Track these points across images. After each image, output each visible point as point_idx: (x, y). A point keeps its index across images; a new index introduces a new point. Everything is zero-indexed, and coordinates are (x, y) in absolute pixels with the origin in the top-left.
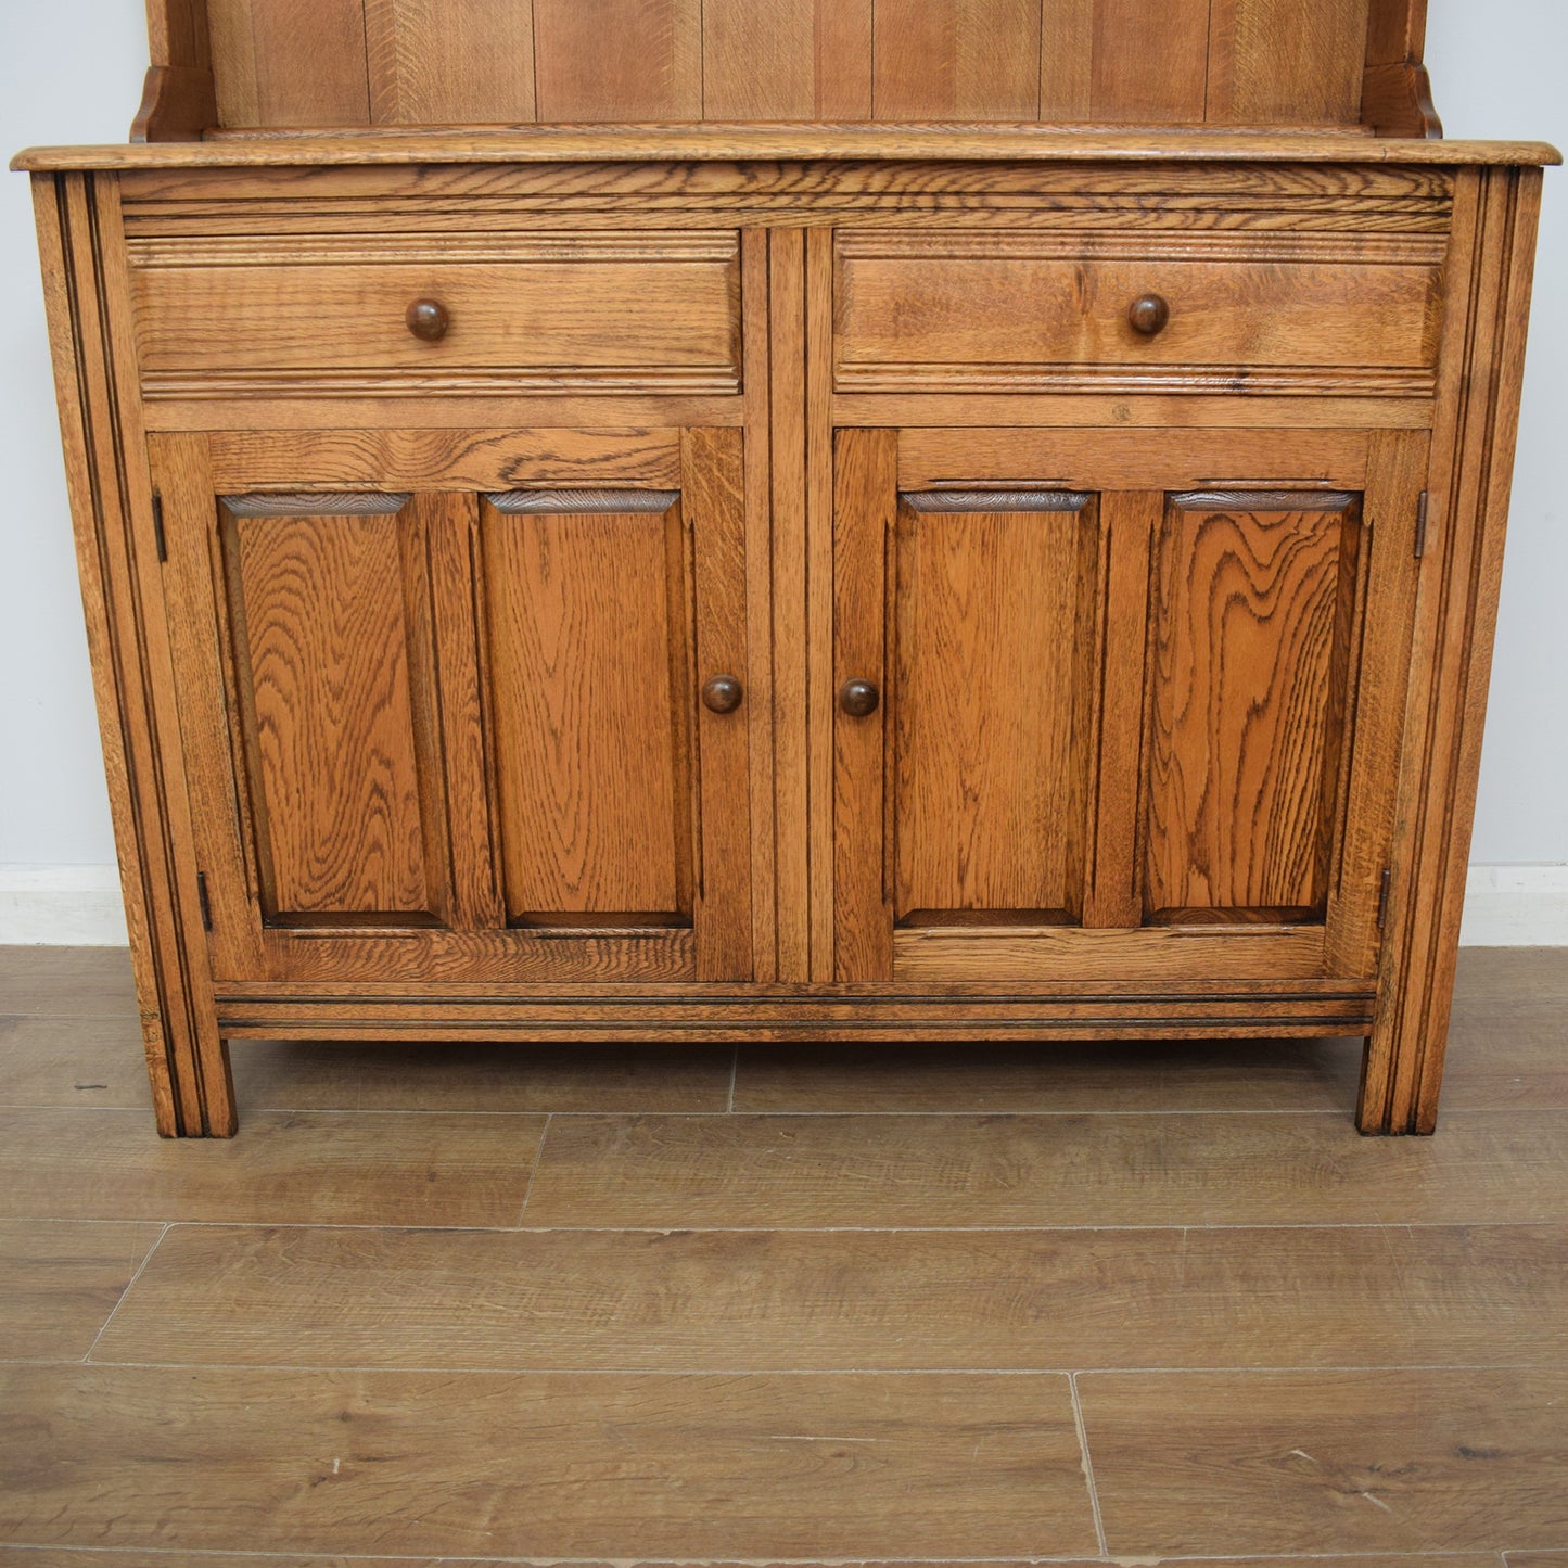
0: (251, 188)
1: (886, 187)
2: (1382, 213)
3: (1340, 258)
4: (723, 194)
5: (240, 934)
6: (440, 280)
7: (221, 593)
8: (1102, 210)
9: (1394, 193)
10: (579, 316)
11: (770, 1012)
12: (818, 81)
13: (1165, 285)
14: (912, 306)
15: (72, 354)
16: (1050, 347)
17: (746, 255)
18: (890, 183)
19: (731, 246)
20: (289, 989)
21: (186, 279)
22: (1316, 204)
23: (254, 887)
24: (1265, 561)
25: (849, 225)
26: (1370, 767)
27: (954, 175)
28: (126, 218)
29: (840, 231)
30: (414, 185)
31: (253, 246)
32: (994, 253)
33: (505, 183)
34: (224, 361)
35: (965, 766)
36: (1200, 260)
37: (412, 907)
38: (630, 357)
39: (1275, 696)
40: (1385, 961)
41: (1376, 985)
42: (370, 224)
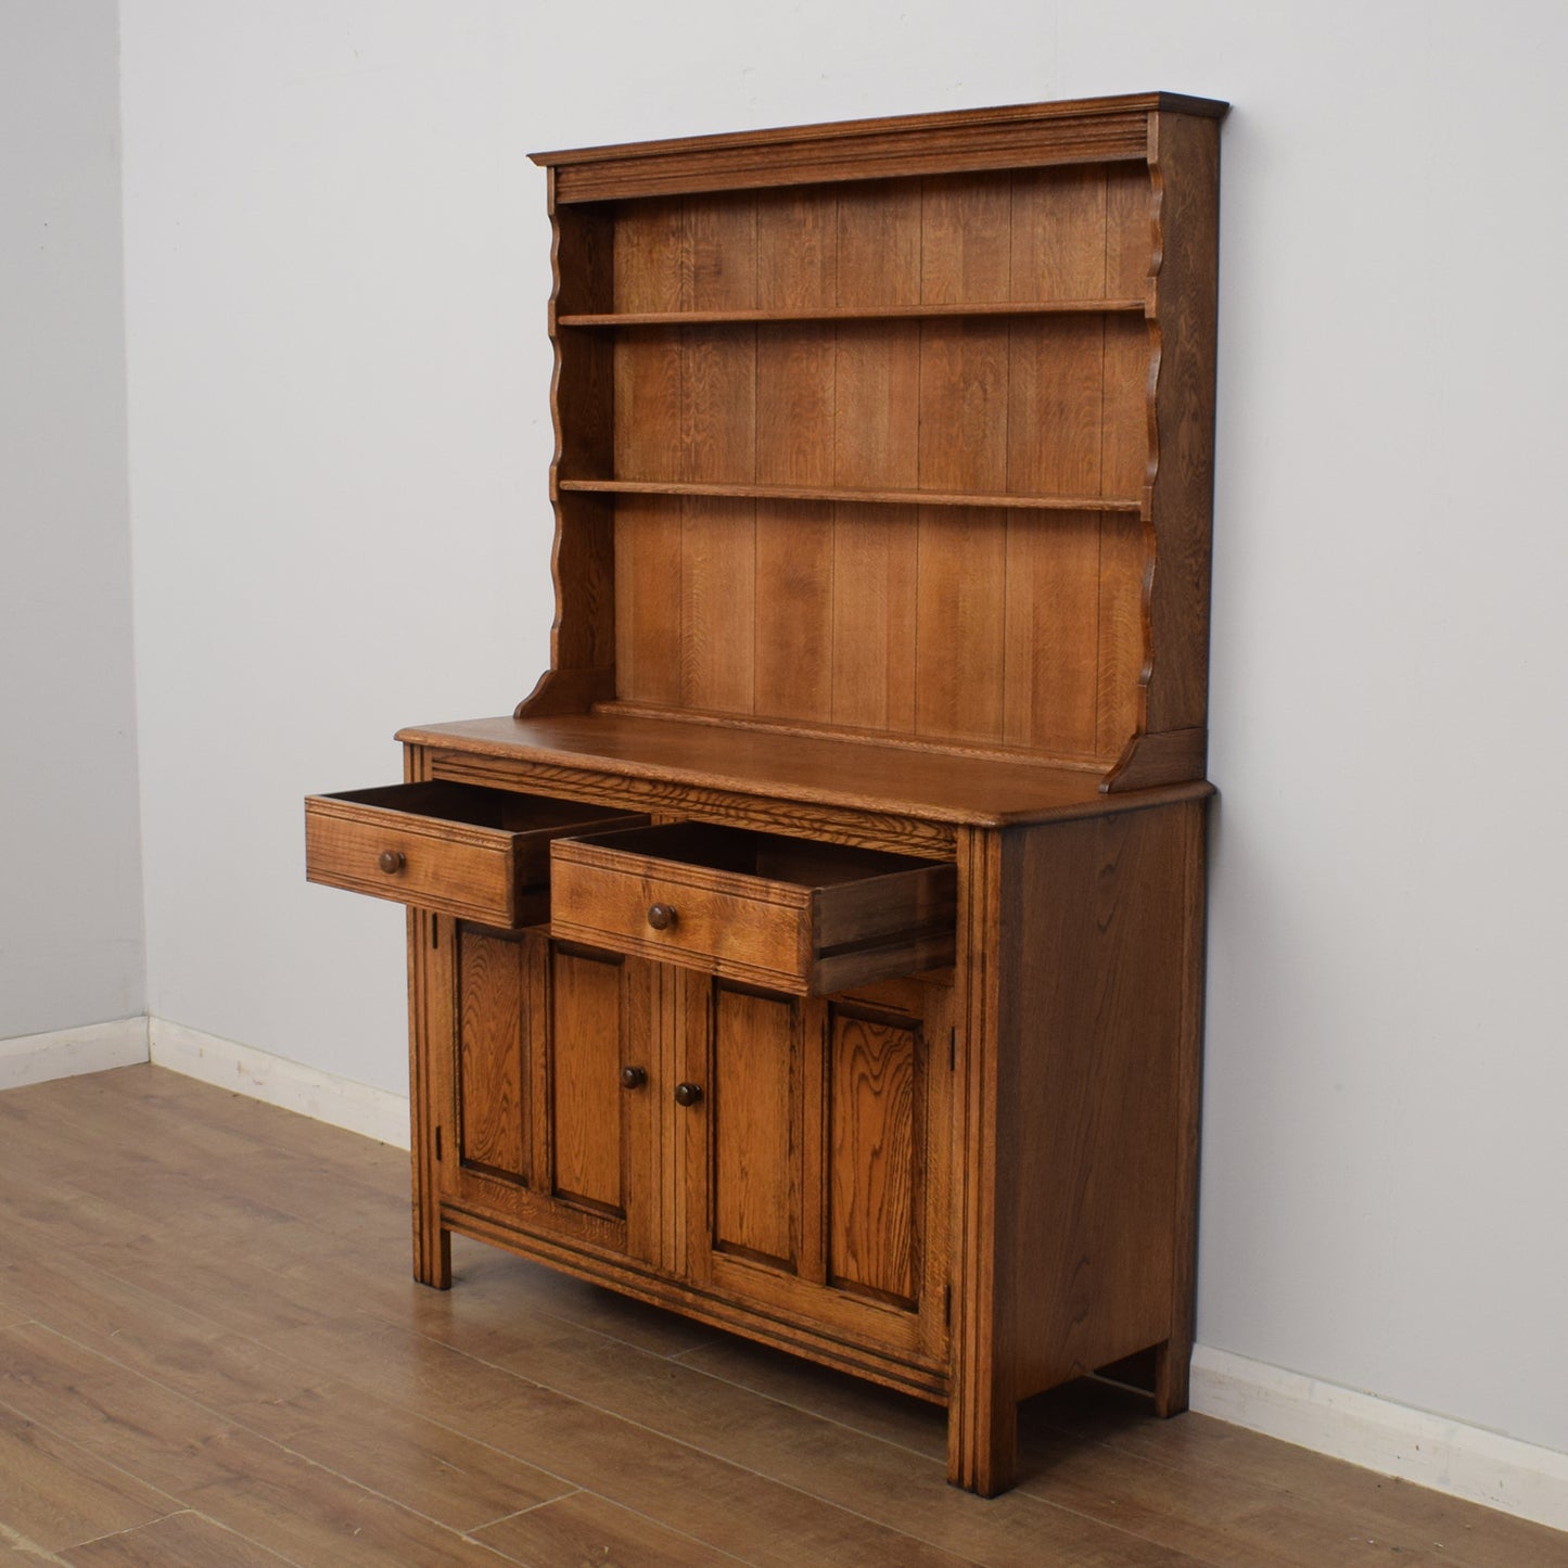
2: (923, 847)
4: (644, 794)
5: (451, 1167)
7: (455, 972)
8: (797, 827)
11: (657, 1287)
12: (888, 705)
20: (467, 1207)
22: (892, 837)
23: (458, 1141)
24: (877, 1055)
26: (936, 1211)
28: (434, 769)
30: (532, 770)
33: (565, 776)
35: (742, 1153)
37: (516, 1171)
39: (885, 1146)
40: (952, 1352)
41: (948, 1369)
42: (515, 788)
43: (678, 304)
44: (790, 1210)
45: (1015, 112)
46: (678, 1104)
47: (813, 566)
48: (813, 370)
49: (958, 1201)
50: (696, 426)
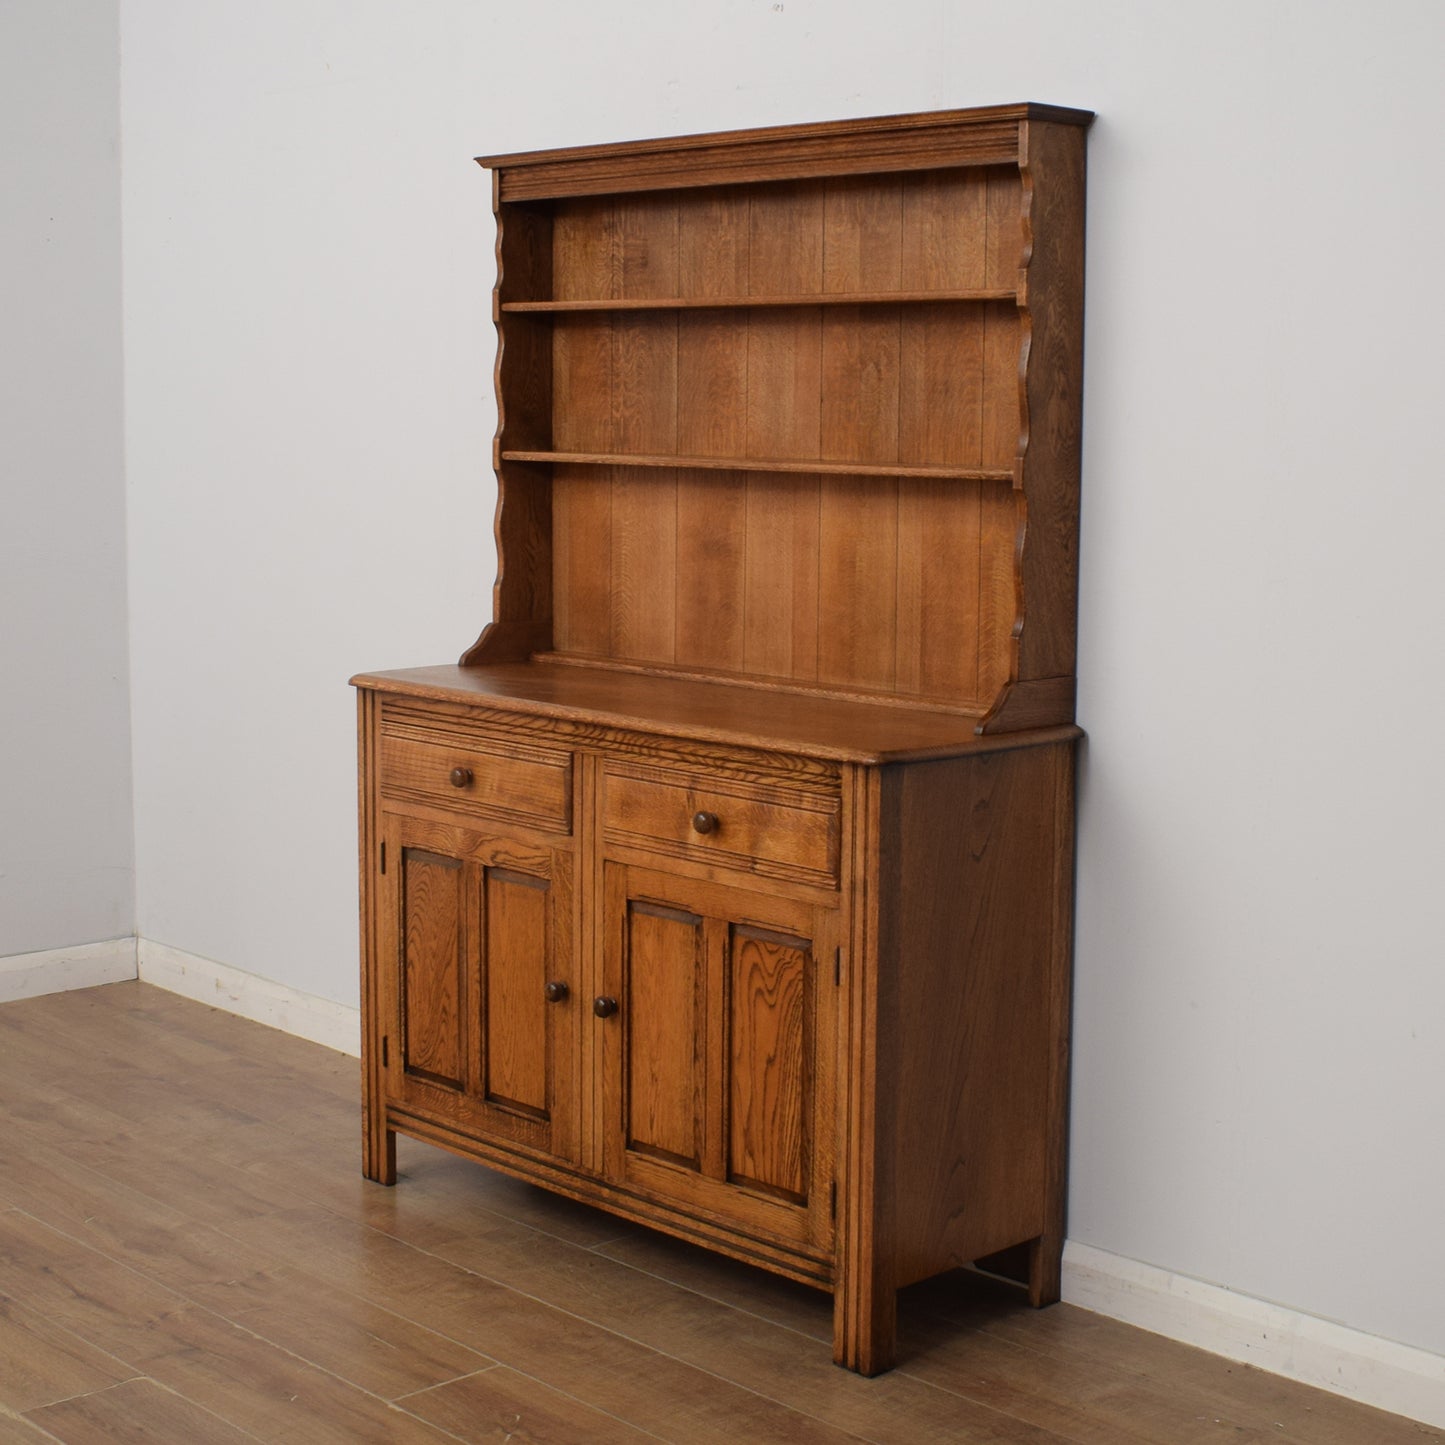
0: (420, 705)
1: (622, 741)
2: (813, 782)
3: (792, 805)
4: (567, 735)
5: (397, 1073)
6: (473, 760)
7: (401, 895)
8: (701, 764)
9: (816, 772)
10: (515, 786)
11: (578, 1183)
12: (793, 656)
13: (721, 808)
14: (627, 802)
16: (677, 833)
17: (574, 765)
18: (623, 739)
19: (568, 760)
20: (410, 1109)
21: (396, 743)
22: (784, 774)
23: (403, 1049)
24: (771, 972)
25: (610, 757)
26: (823, 1114)
27: (646, 739)
29: (606, 759)
30: (469, 714)
31: (417, 732)
32: (659, 781)
33: (498, 718)
34: (404, 783)
35: (653, 1061)
36: (738, 797)
37: (452, 1077)
38: (532, 809)
39: (778, 1053)
40: (837, 1243)
41: (834, 1259)
42: (455, 728)
43: (610, 292)
44: (695, 1114)
45: (903, 120)
46: (597, 1017)
47: (728, 530)
48: (727, 352)
49: (843, 1105)
50: (625, 402)
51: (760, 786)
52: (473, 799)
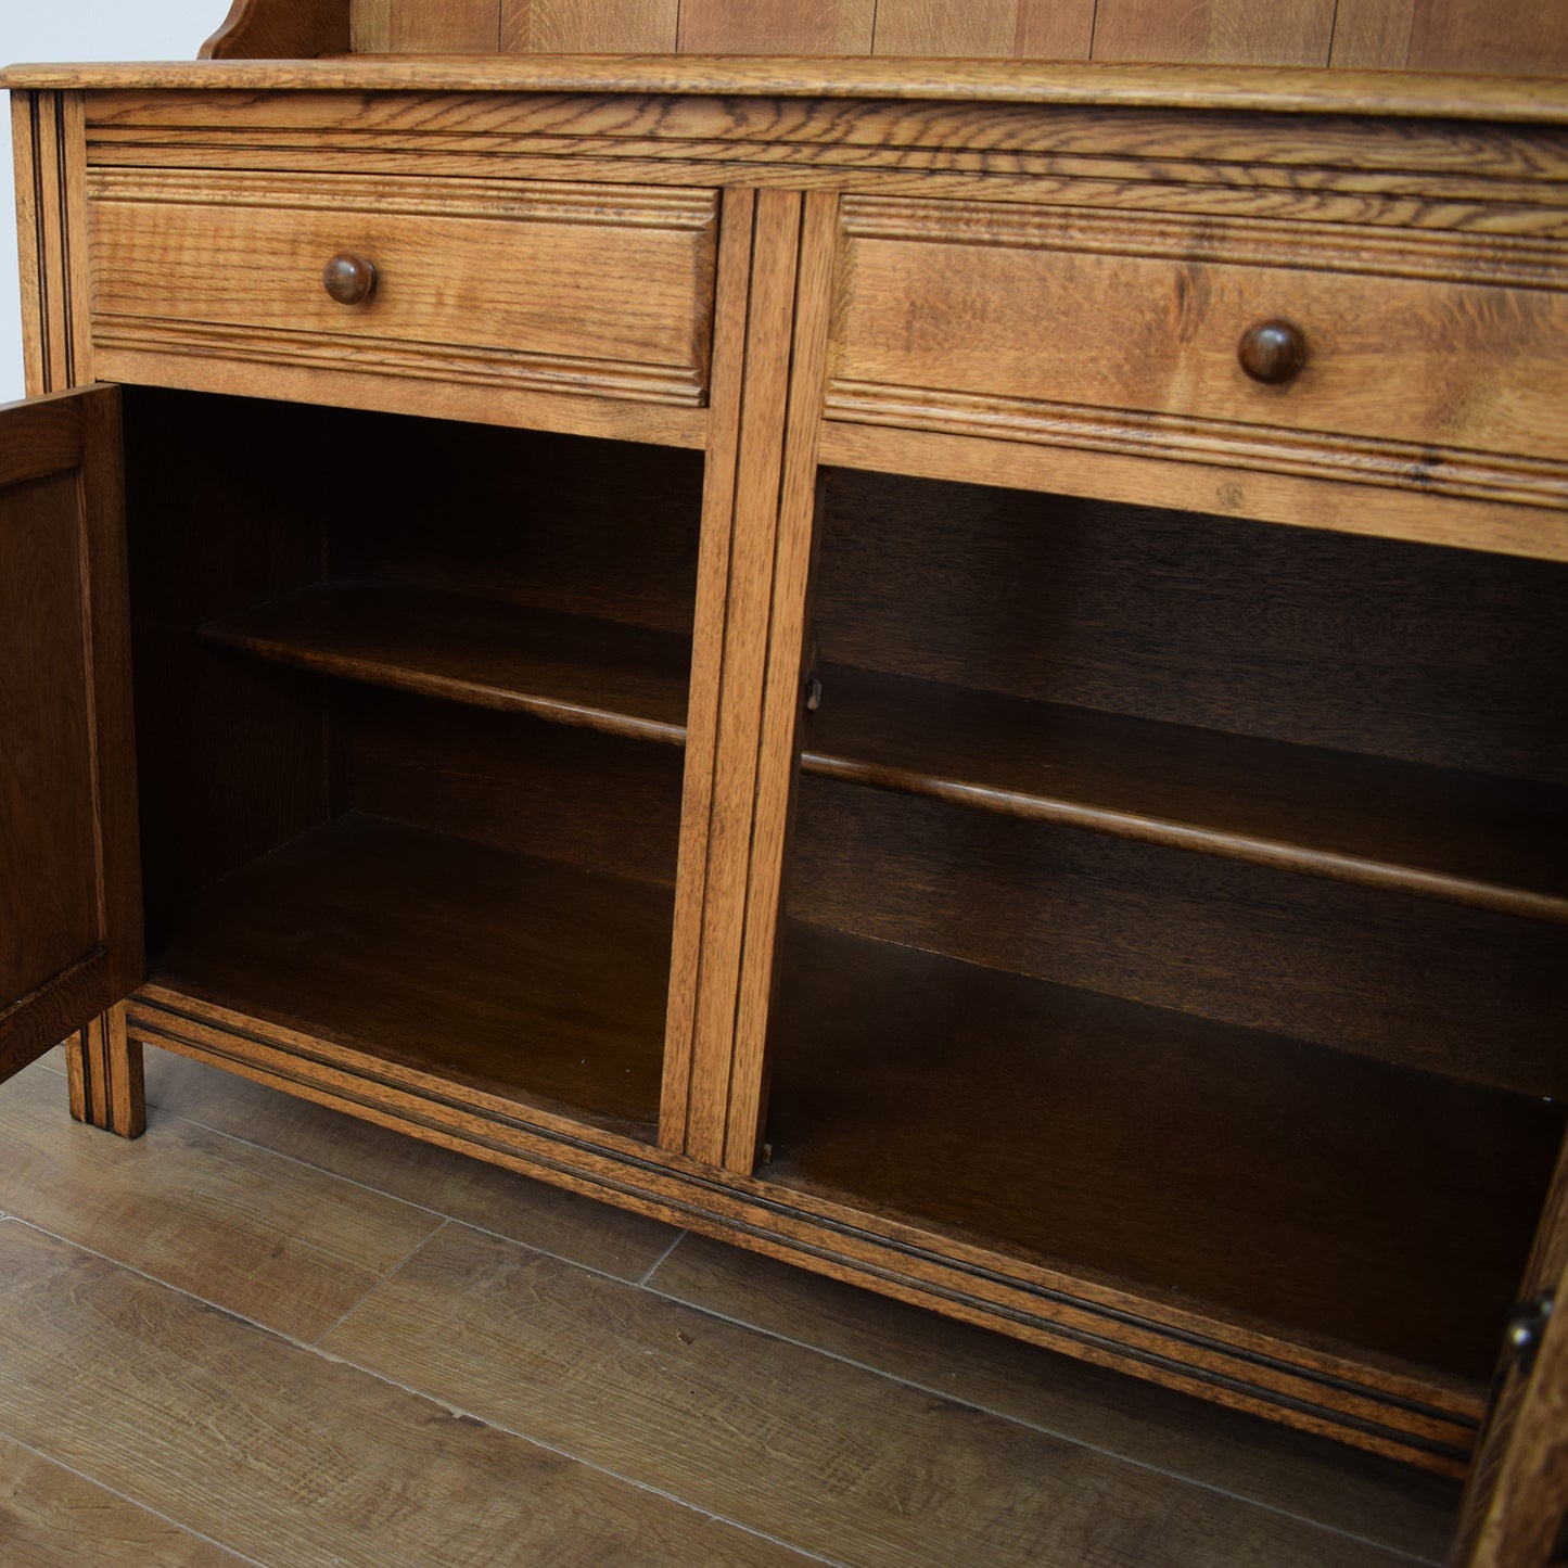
0: (202, 115)
1: (917, 139)
4: (705, 141)
6: (373, 233)
8: (1232, 186)
10: (520, 289)
13: (1316, 308)
14: (933, 308)
15: (37, 289)
16: (1126, 386)
17: (727, 223)
18: (922, 134)
19: (706, 210)
21: (133, 215)
25: (862, 189)
27: (1012, 125)
28: (90, 144)
29: (847, 198)
30: (360, 117)
31: (196, 182)
32: (1058, 242)
33: (455, 117)
34: (162, 310)
36: (1381, 274)
38: (573, 345)
42: (311, 161)
51: (1470, 238)
52: (377, 332)
